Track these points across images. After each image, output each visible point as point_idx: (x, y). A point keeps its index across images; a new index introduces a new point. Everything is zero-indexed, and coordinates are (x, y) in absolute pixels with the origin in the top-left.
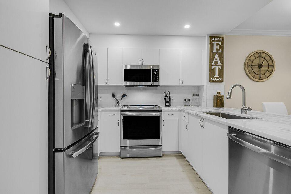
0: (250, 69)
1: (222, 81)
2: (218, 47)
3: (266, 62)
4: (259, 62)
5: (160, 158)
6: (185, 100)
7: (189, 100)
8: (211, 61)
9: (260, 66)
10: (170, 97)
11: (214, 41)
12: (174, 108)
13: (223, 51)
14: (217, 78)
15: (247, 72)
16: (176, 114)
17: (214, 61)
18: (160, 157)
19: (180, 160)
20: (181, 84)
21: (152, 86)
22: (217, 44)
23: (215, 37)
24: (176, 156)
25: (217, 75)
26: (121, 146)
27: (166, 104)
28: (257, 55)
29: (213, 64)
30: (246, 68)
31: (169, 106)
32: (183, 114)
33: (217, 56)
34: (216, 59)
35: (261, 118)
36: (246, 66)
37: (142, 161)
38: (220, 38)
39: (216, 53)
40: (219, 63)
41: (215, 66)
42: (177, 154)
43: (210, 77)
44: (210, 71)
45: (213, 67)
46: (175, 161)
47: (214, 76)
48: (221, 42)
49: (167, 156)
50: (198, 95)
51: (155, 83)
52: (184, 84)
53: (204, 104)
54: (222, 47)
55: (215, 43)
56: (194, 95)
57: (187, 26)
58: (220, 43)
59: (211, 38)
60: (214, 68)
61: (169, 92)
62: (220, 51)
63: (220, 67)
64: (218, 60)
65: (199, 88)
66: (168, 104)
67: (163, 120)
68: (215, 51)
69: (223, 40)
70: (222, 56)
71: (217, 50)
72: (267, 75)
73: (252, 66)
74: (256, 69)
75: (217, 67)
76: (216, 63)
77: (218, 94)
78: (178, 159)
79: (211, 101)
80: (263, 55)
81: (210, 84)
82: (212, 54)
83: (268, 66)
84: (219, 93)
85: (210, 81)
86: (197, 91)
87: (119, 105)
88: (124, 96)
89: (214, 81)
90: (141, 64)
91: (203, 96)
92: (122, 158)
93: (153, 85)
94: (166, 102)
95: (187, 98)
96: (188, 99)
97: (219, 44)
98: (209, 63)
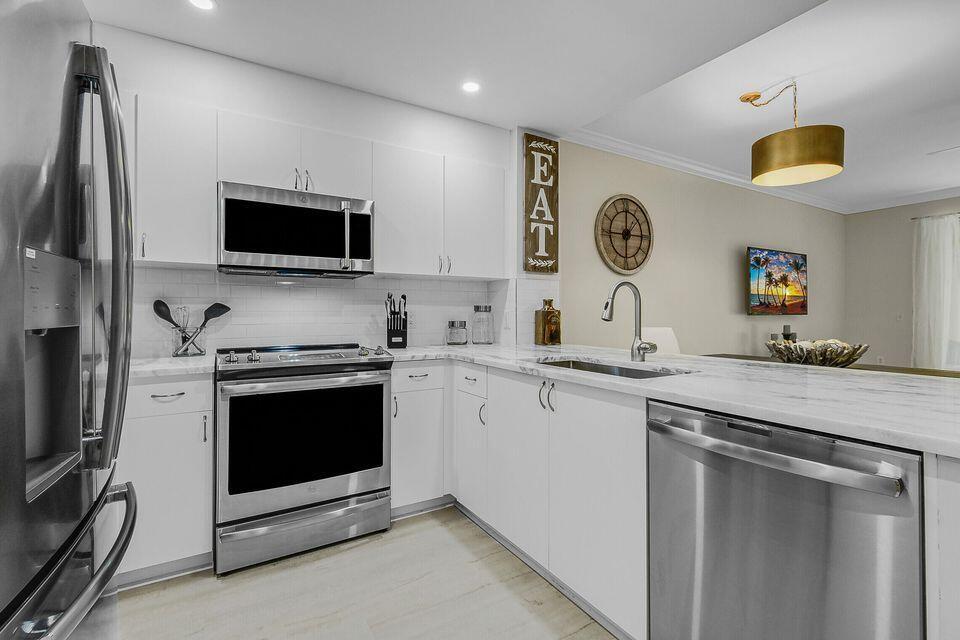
0: (607, 239)
1: (554, 269)
2: (545, 169)
3: (637, 226)
4: (624, 224)
5: (384, 535)
6: (452, 324)
7: (463, 324)
8: (529, 209)
9: (626, 234)
10: (406, 314)
11: (537, 150)
12: (419, 354)
13: (556, 182)
14: (544, 259)
15: (602, 247)
16: (437, 373)
17: (536, 208)
18: (384, 531)
19: (453, 525)
20: (444, 273)
21: (345, 273)
22: (544, 160)
23: (539, 139)
24: (435, 515)
25: (542, 252)
26: (216, 526)
27: (394, 340)
28: (620, 207)
29: (534, 216)
30: (600, 237)
31: (403, 345)
32: (462, 371)
33: (542, 194)
34: (541, 205)
35: (687, 369)
36: (600, 233)
37: (318, 564)
38: (550, 143)
39: (542, 186)
40: (548, 217)
41: (538, 225)
42: (436, 507)
43: (527, 255)
44: (526, 238)
45: (534, 225)
46: (437, 533)
47: (537, 254)
48: (553, 155)
49: (406, 522)
50: (488, 309)
51: (359, 264)
52: (453, 273)
53: (506, 336)
54: (554, 170)
55: (538, 156)
56: (477, 309)
57: (471, 87)
58: (550, 158)
59: (529, 138)
60: (537, 229)
61: (404, 297)
62: (550, 183)
63: (551, 227)
64: (546, 208)
65: (489, 285)
66: (400, 340)
67: (393, 396)
68: (537, 180)
69: (557, 151)
70: (555, 197)
71: (544, 179)
72: (639, 258)
73: (610, 233)
74: (618, 242)
75: (542, 227)
76: (541, 214)
77: (547, 307)
78: (444, 523)
79: (528, 328)
80: (632, 207)
81: (524, 275)
82: (530, 186)
83: (642, 236)
84: (549, 303)
85: (527, 268)
86: (485, 298)
87: (192, 349)
88: (217, 310)
89: (536, 269)
90: (301, 188)
91: (506, 311)
92: (225, 574)
93: (349, 269)
94: (391, 333)
95: (457, 319)
96: (461, 322)
97: (547, 160)
98: (522, 214)
